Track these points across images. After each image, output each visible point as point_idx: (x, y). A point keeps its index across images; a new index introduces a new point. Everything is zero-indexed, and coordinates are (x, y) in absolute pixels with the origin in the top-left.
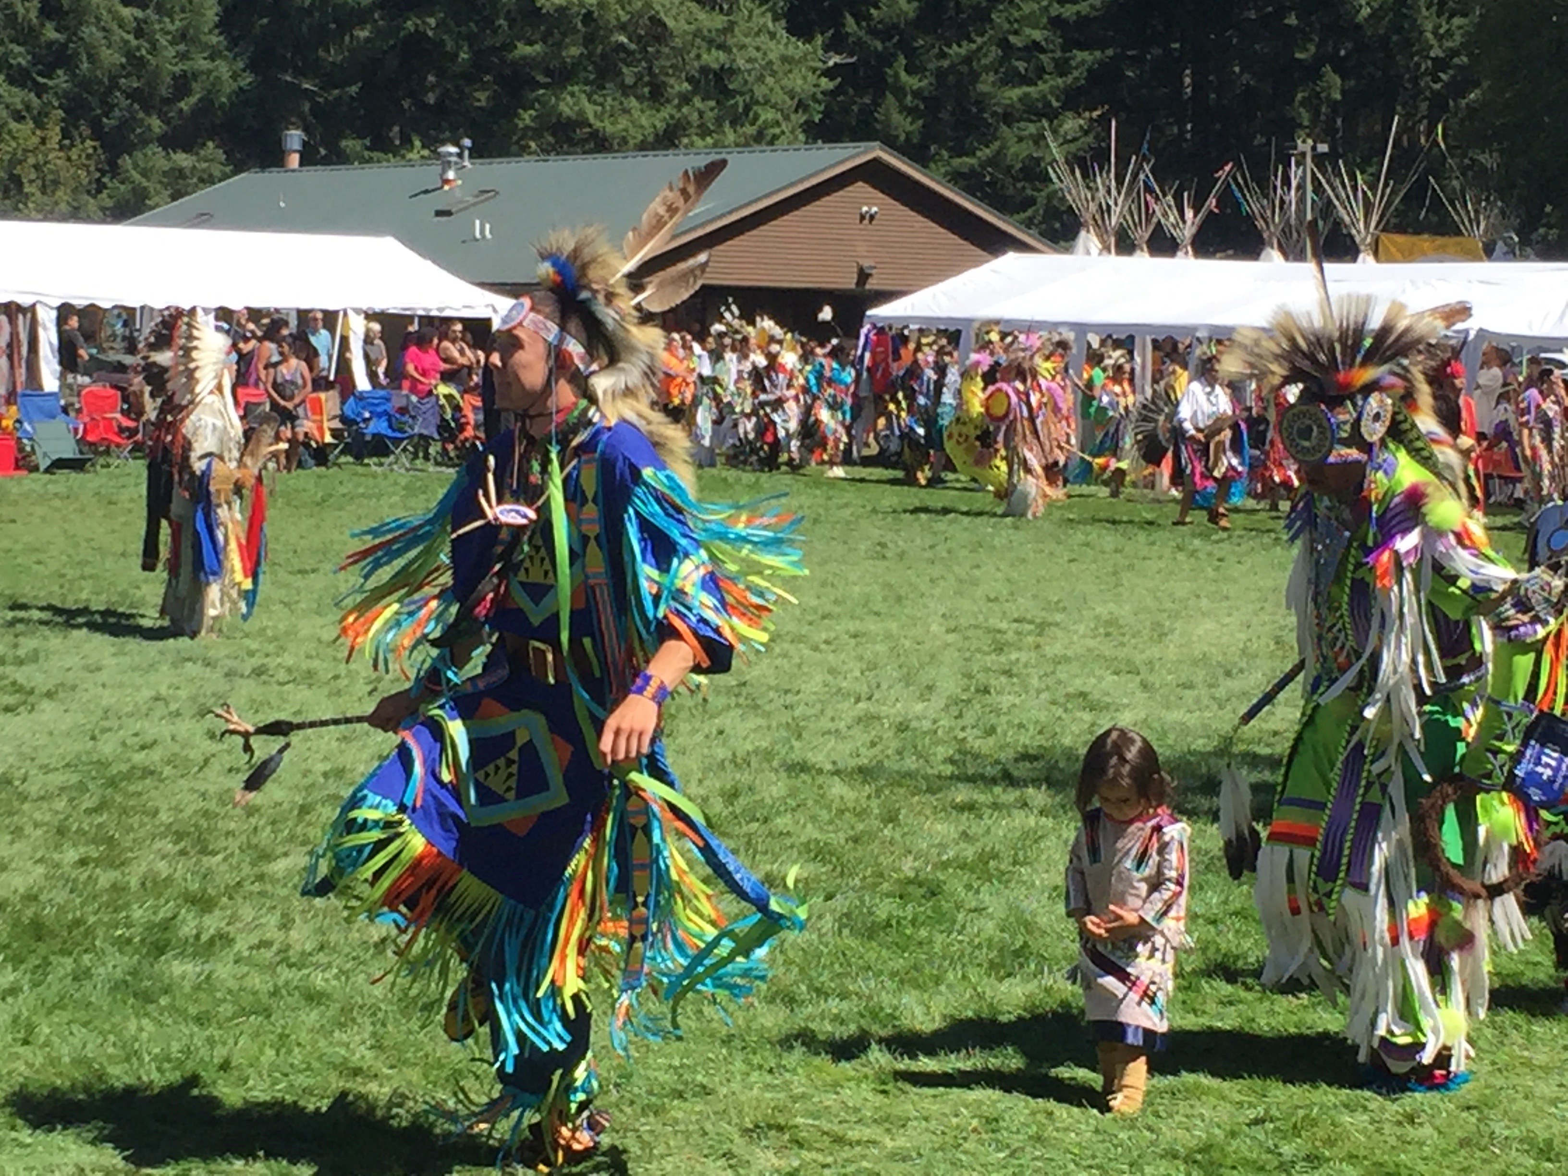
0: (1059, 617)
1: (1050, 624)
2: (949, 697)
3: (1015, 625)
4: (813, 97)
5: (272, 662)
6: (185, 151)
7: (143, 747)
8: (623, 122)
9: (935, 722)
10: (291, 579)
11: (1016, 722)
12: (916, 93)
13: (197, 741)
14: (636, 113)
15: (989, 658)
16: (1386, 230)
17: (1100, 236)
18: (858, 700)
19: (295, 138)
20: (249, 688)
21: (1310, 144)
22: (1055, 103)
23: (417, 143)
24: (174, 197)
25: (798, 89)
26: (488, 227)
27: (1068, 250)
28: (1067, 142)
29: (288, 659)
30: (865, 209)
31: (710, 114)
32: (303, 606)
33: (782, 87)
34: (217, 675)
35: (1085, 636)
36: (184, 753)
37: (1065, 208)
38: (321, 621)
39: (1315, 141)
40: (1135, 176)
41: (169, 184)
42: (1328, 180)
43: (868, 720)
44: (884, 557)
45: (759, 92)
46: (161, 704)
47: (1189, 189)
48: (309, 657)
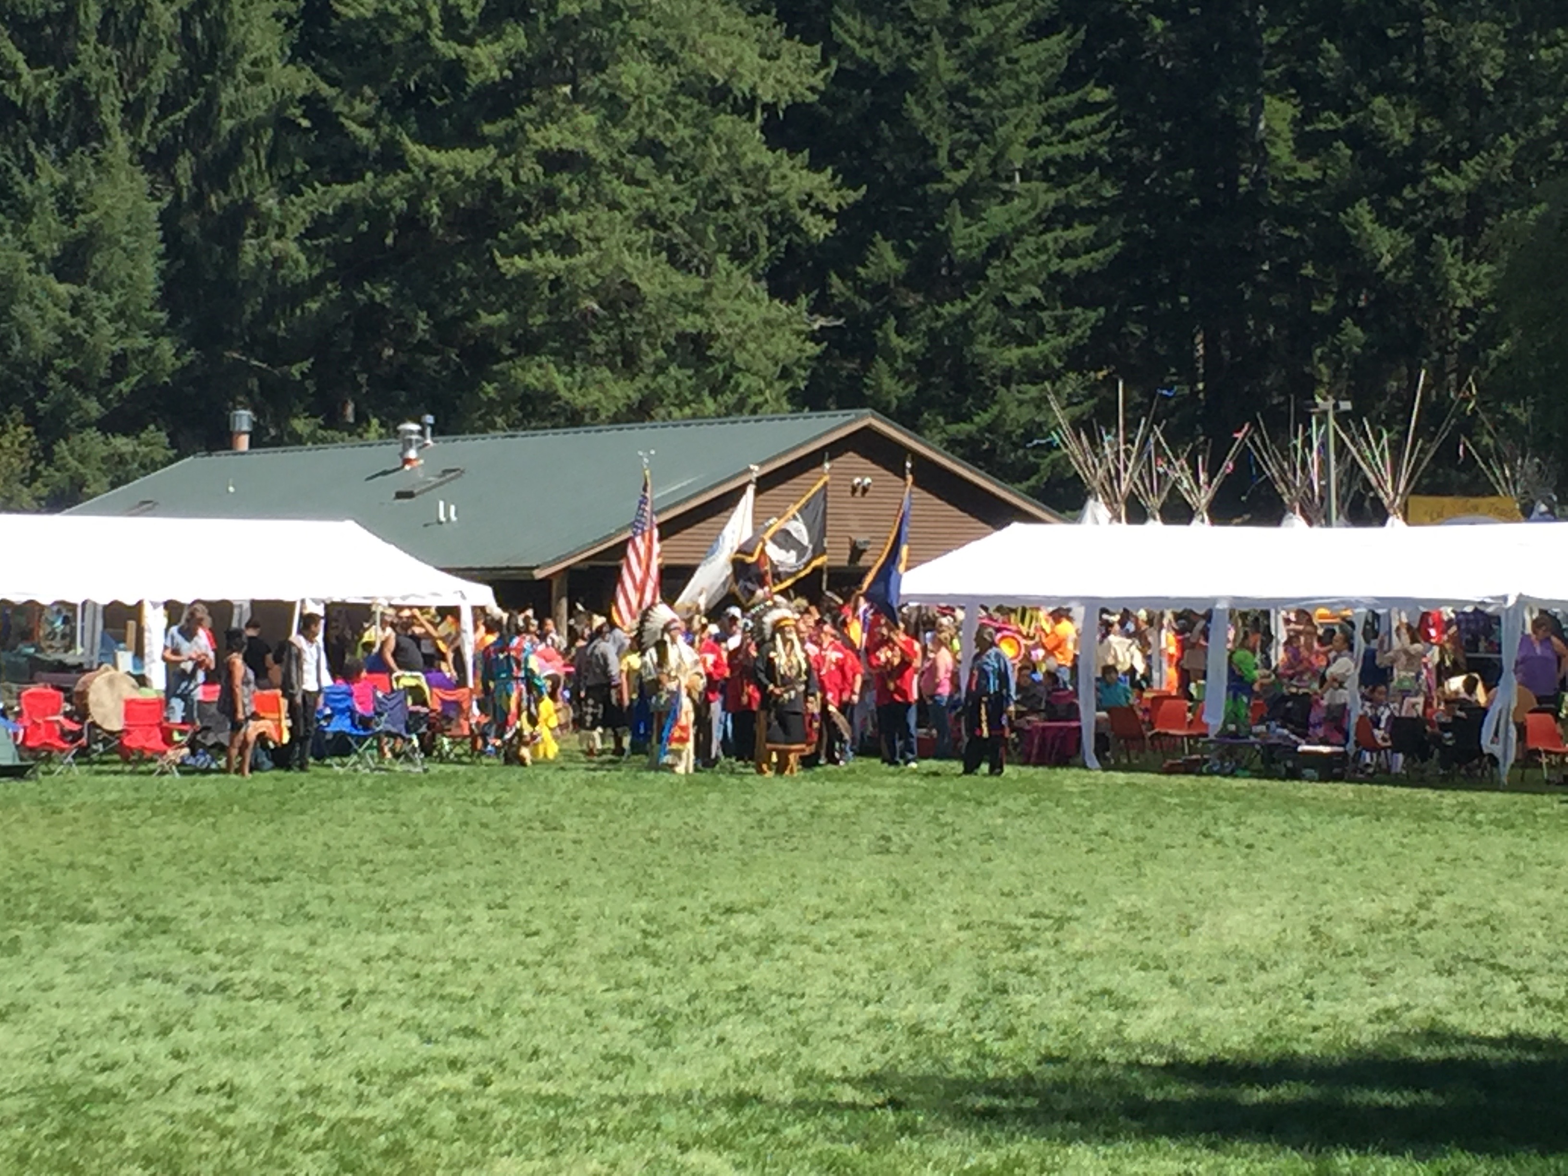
0: (1078, 911)
1: (1070, 919)
2: (965, 997)
3: (1031, 921)
4: (797, 363)
5: (237, 977)
6: (126, 435)
7: (103, 1070)
8: (595, 394)
9: (951, 1024)
10: (254, 888)
11: (1037, 1022)
12: (909, 357)
13: (162, 1060)
14: (608, 385)
15: (1005, 956)
16: (1414, 492)
17: (1109, 505)
18: (866, 1004)
19: (243, 419)
20: (215, 1003)
21: (1331, 402)
22: (1057, 364)
23: (375, 422)
24: (114, 485)
25: (781, 355)
26: (453, 508)
27: (1076, 520)
28: (1070, 404)
29: (255, 973)
30: (857, 480)
31: (689, 383)
32: (266, 916)
33: (765, 354)
34: (178, 992)
35: (1107, 930)
36: (148, 1074)
37: (1070, 474)
38: (287, 932)
39: (1337, 398)
40: (1145, 440)
41: (109, 470)
42: (1353, 441)
43: (880, 1023)
44: (888, 851)
45: (740, 358)
46: (120, 1024)
47: (1204, 451)
48: (276, 970)
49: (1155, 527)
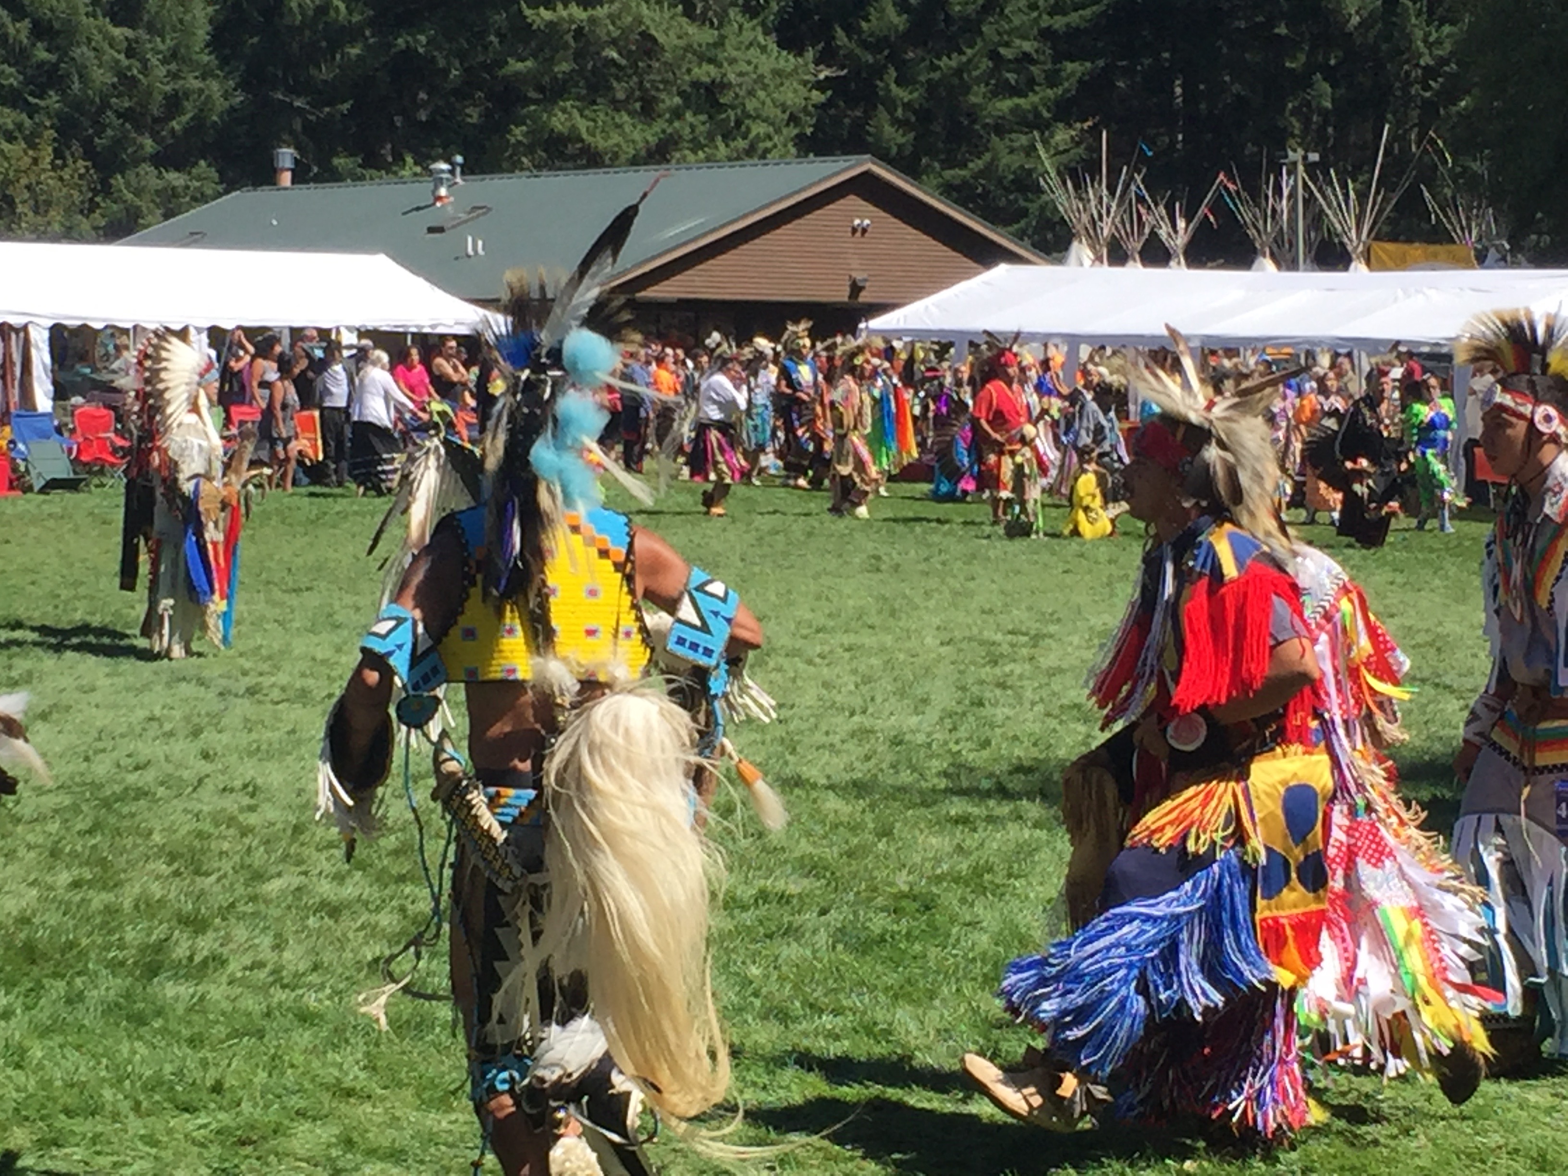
0: (1052, 628)
1: (1044, 636)
2: (943, 710)
3: (1010, 637)
4: (805, 110)
5: (267, 681)
6: (178, 170)
7: (137, 768)
8: (615, 137)
9: (929, 735)
10: (286, 597)
11: (1011, 734)
12: (907, 106)
13: (191, 761)
14: (627, 129)
15: (983, 670)
16: (1377, 238)
17: (1092, 247)
18: (852, 714)
19: (286, 156)
20: (243, 707)
21: (1301, 153)
22: (1046, 114)
23: (409, 160)
24: (167, 216)
25: (789, 103)
26: (480, 243)
27: (1061, 261)
28: (1058, 153)
29: (282, 678)
30: (857, 222)
31: (702, 128)
32: (297, 624)
33: (773, 101)
34: (211, 695)
35: (1079, 647)
36: (177, 774)
37: (1056, 219)
38: (316, 639)
39: (1306, 151)
40: (1127, 187)
41: (161, 203)
42: (1320, 190)
43: (863, 734)
44: (878, 570)
45: (751, 105)
46: (155, 724)
47: (1180, 199)
48: (303, 675)
49: (1135, 271)
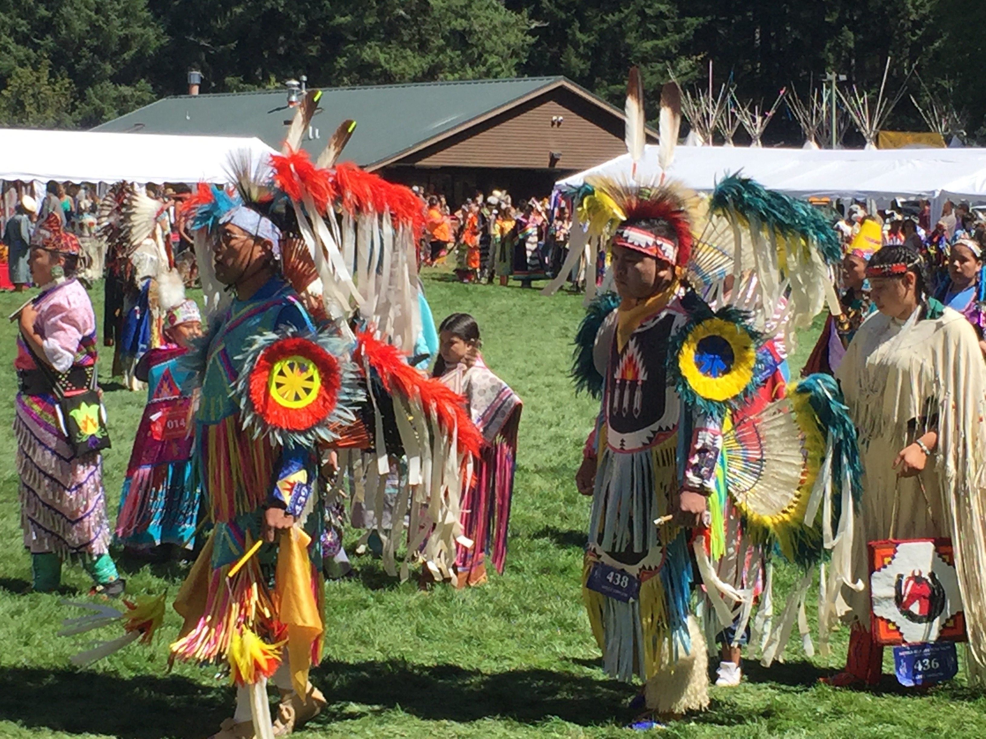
4: (522, 48)
6: (128, 85)
8: (402, 65)
12: (586, 45)
14: (410, 59)
16: (882, 129)
17: (702, 134)
19: (195, 76)
21: (834, 75)
22: (674, 51)
23: (273, 79)
24: (121, 113)
25: (512, 43)
26: (317, 131)
28: (682, 75)
30: (554, 118)
31: (457, 59)
33: (502, 42)
39: (838, 73)
40: (725, 96)
41: (117, 105)
42: (847, 98)
44: (567, 336)
45: (488, 45)
47: (759, 104)
49: (729, 148)
